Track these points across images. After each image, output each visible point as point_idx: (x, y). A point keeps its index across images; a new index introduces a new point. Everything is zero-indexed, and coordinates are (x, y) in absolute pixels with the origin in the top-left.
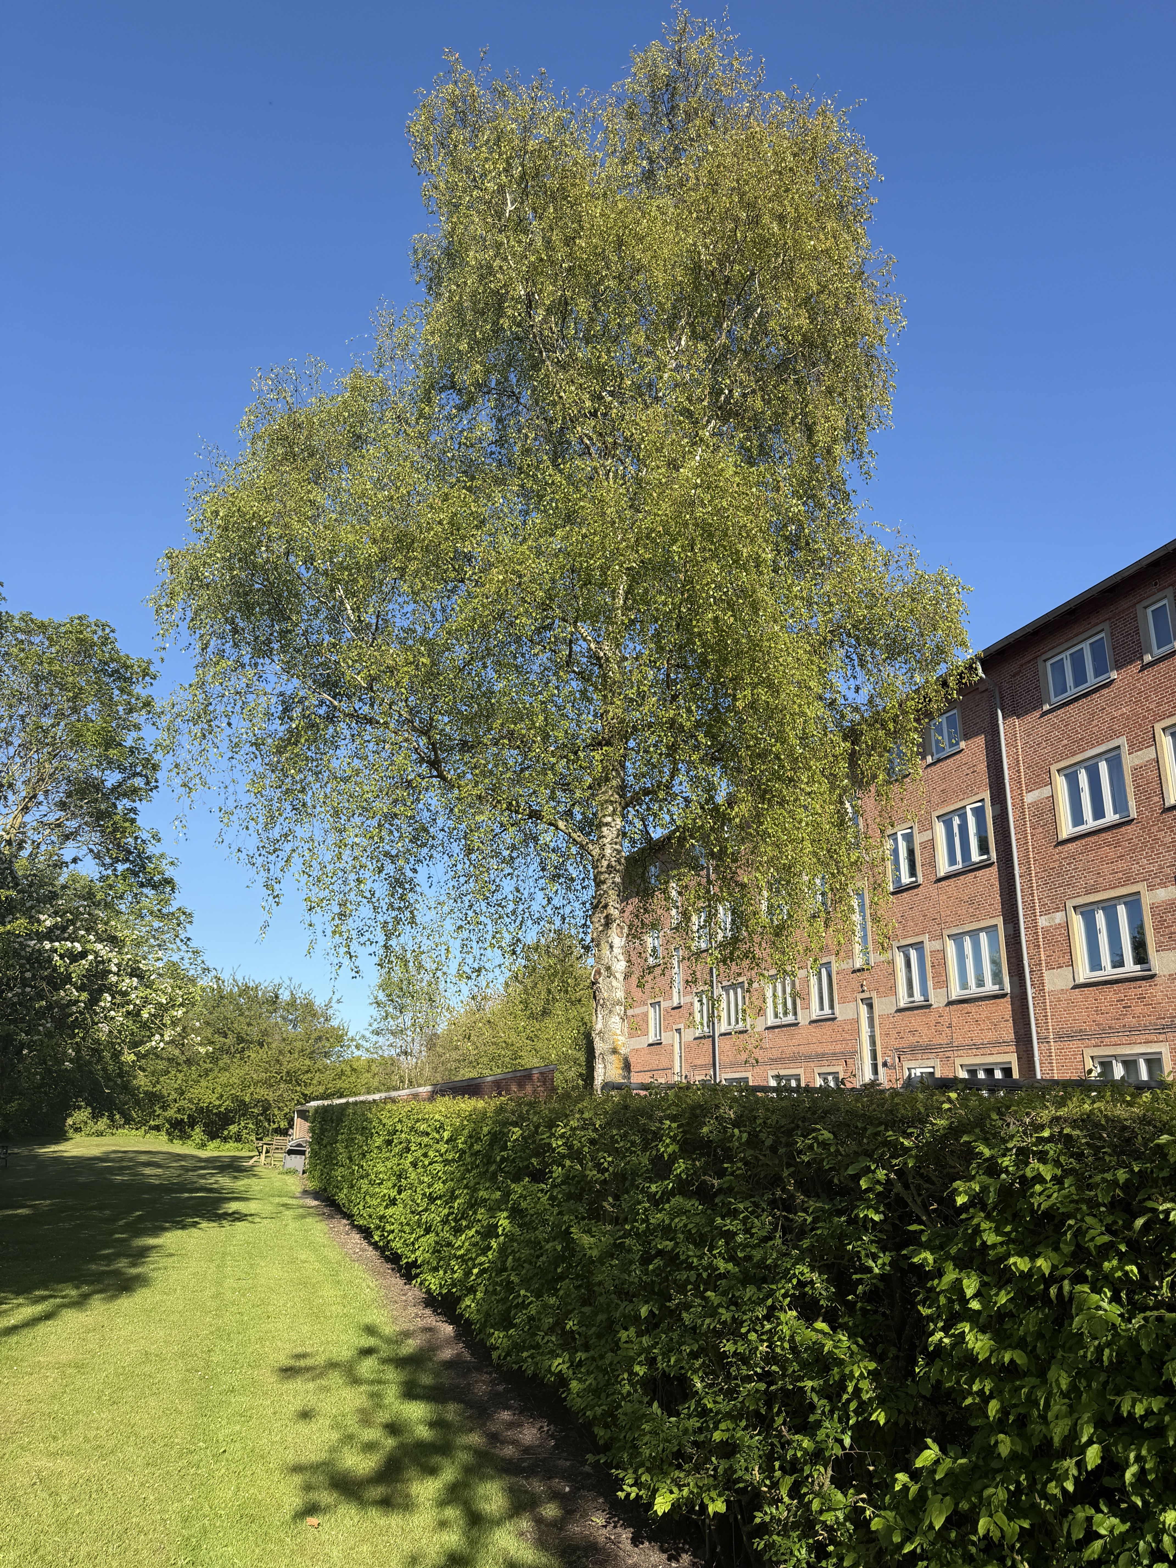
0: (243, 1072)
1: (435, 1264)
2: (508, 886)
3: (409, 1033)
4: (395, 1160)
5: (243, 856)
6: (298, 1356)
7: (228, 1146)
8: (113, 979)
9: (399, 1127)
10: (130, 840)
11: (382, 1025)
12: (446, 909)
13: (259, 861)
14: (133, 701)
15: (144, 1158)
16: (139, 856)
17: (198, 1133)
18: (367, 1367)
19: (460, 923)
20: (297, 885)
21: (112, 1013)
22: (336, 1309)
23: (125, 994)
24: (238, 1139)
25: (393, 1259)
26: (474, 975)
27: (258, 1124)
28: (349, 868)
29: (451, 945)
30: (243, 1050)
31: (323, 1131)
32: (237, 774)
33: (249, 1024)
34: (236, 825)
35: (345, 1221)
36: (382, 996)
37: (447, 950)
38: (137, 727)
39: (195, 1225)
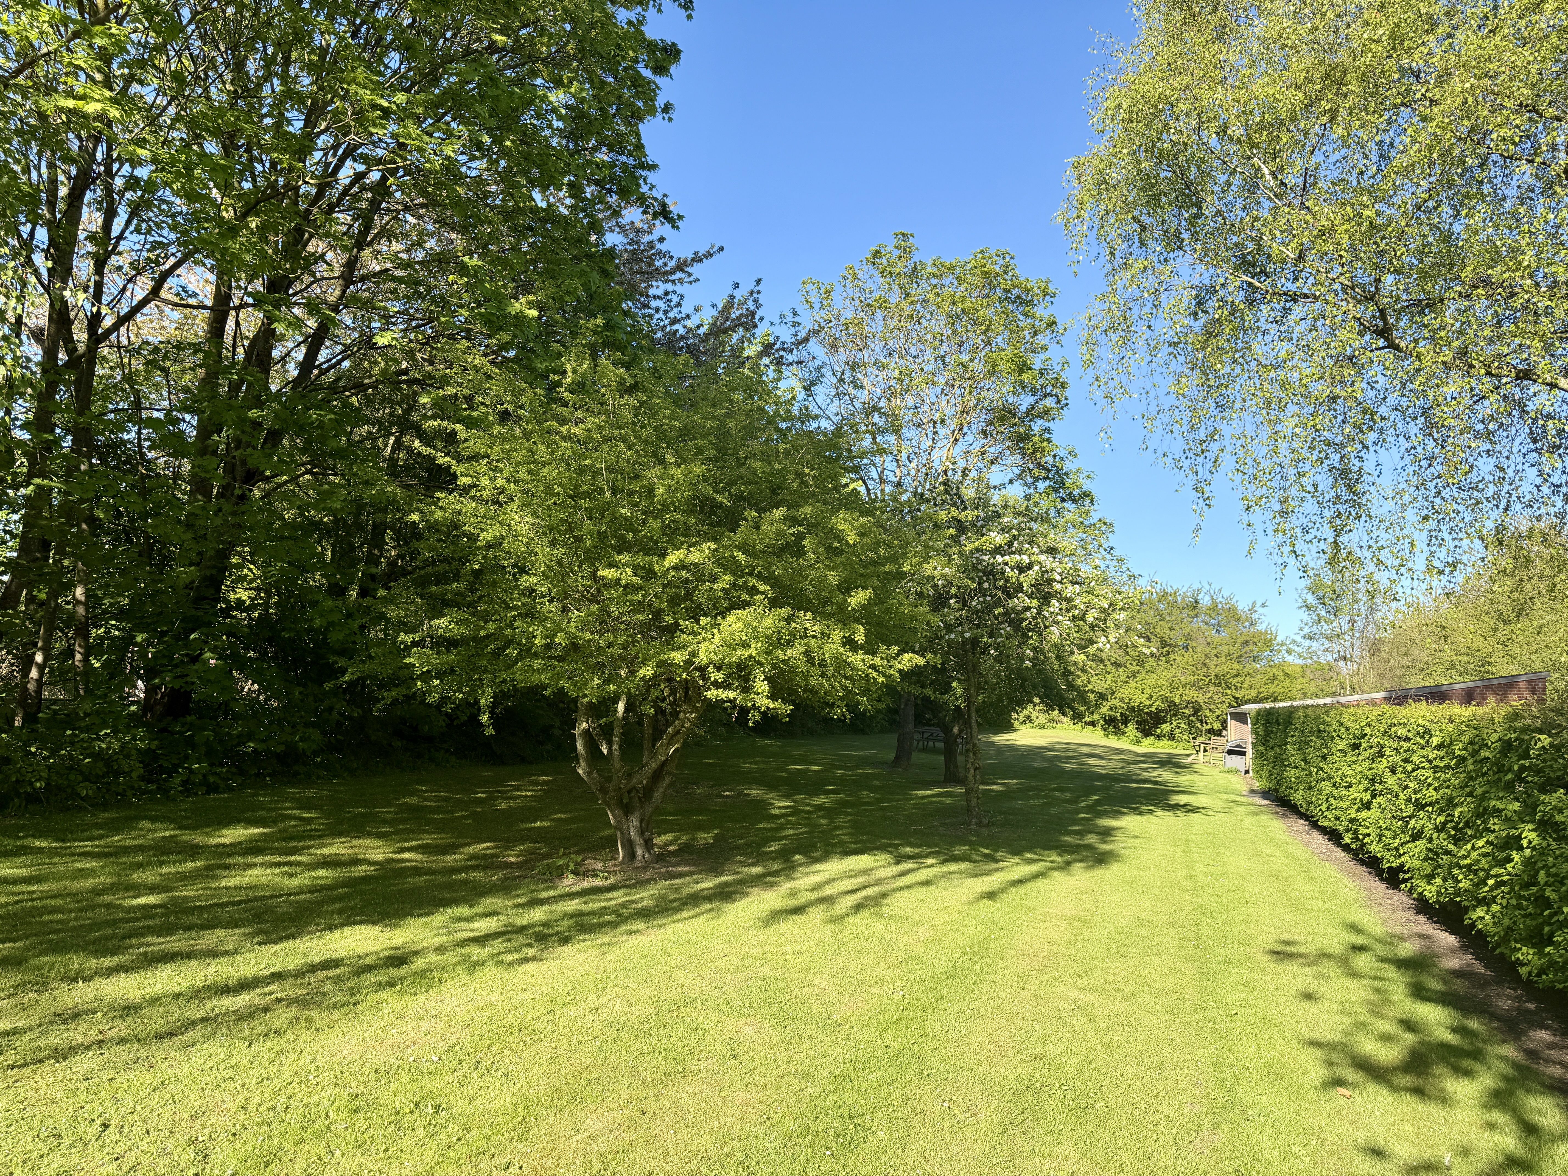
0: (1170, 675)
1: (1429, 871)
2: (1485, 465)
3: (1347, 637)
4: (1366, 764)
5: (1169, 460)
6: (1287, 943)
7: (1162, 743)
8: (1058, 587)
9: (1367, 730)
10: (1050, 459)
11: (1314, 629)
12: (1407, 498)
13: (1186, 464)
14: (1037, 323)
15: (1086, 750)
16: (1057, 472)
17: (1131, 729)
18: (1362, 962)
19: (1426, 512)
20: (1231, 485)
21: (1060, 618)
22: (1317, 904)
23: (1069, 600)
24: (1172, 737)
25: (1372, 863)
26: (1447, 570)
27: (1190, 724)
28: (1286, 462)
29: (1415, 537)
30: (1168, 653)
31: (1268, 733)
32: (1157, 378)
33: (1171, 629)
34: (1159, 431)
35: (1302, 822)
36: (1311, 599)
37: (1412, 544)
38: (1044, 348)
39: (1151, 812)
